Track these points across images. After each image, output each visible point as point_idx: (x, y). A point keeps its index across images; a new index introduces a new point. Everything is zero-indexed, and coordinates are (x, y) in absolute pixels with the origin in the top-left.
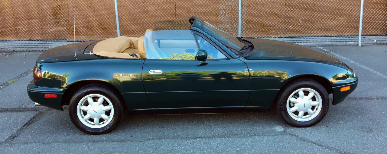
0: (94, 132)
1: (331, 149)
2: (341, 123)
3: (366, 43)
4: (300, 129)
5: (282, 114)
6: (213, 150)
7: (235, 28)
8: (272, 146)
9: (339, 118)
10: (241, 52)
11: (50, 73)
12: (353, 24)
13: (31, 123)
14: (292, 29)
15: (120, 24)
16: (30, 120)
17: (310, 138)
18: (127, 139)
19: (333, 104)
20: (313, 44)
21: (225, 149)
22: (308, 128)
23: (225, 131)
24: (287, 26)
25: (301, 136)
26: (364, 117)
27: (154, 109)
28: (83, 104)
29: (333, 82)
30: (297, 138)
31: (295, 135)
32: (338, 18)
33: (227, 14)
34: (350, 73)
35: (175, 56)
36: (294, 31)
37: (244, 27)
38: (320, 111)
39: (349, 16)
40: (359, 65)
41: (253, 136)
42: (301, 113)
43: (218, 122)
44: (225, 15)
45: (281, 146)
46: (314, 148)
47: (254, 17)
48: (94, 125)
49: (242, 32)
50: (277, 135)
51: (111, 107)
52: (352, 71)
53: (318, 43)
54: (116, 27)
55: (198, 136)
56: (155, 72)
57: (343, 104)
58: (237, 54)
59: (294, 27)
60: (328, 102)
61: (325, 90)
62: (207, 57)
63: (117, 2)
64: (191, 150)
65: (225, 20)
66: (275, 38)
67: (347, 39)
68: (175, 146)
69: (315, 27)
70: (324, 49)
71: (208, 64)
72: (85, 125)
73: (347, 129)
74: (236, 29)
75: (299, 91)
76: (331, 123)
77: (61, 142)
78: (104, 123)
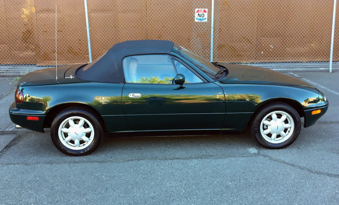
0: (75, 153)
1: (302, 169)
2: (312, 145)
3: (336, 69)
4: (273, 150)
5: (255, 136)
6: (190, 170)
7: (207, 53)
8: (246, 166)
9: (310, 141)
10: (216, 76)
11: (31, 97)
12: (324, 50)
13: (11, 146)
14: (264, 55)
15: (91, 49)
16: (10, 143)
17: (283, 159)
18: (107, 160)
19: (305, 127)
20: (284, 70)
21: (202, 169)
22: (280, 150)
23: (201, 152)
24: (258, 52)
25: (274, 157)
26: (334, 140)
27: (133, 131)
28: (64, 127)
29: (304, 106)
30: (271, 158)
31: (268, 156)
32: (310, 44)
33: (200, 40)
34: (321, 97)
35: (144, 80)
36: (266, 57)
37: (216, 53)
38: (292, 134)
39: (320, 42)
40: (329, 91)
41: (228, 157)
42: (274, 136)
43: (194, 144)
44: (197, 40)
45: (256, 166)
46: (287, 168)
47: (226, 42)
48: (75, 146)
49: (214, 58)
50: (252, 156)
51: (91, 129)
52: (323, 95)
53: (289, 69)
54: (88, 52)
55: (176, 157)
56: (135, 95)
57: (313, 127)
58: (213, 79)
59: (266, 53)
60: (300, 124)
61: (297, 113)
62: (184, 81)
63: (89, 27)
64: (169, 170)
65: (197, 46)
66: (247, 63)
67: (318, 64)
68: (154, 166)
69: (287, 53)
70: (295, 75)
71: (185, 87)
72: (66, 146)
73: (318, 150)
74: (209, 55)
75: (272, 114)
76: (303, 145)
77: (44, 163)
78: (84, 145)
